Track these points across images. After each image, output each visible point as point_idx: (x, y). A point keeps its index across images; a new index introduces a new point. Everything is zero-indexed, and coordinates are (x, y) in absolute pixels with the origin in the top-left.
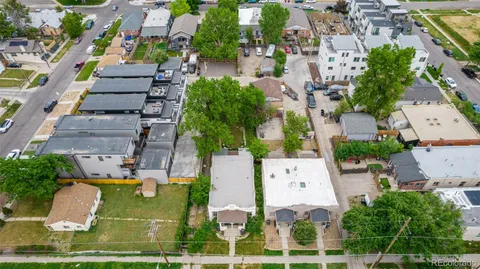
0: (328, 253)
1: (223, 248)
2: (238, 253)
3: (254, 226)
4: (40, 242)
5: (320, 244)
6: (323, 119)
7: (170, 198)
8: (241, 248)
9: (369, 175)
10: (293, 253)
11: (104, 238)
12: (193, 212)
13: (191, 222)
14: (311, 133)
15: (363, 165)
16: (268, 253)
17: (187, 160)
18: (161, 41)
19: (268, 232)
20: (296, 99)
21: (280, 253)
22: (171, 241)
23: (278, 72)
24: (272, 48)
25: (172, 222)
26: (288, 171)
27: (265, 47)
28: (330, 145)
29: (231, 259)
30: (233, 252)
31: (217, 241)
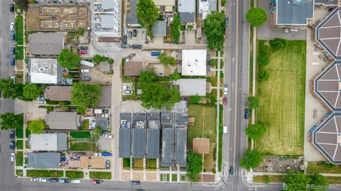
0: (217, 56)
1: (214, 91)
2: (216, 86)
3: (210, 80)
4: (212, 154)
5: (215, 58)
6: (150, 43)
8: (214, 85)
9: (186, 32)
10: (217, 68)
11: (211, 132)
12: (200, 102)
13: (205, 102)
14: (162, 51)
16: (216, 76)
20: (134, 55)
21: (217, 72)
22: (213, 109)
25: (204, 109)
26: (189, 65)
28: (169, 44)
29: (218, 88)
30: (215, 88)
31: (212, 93)
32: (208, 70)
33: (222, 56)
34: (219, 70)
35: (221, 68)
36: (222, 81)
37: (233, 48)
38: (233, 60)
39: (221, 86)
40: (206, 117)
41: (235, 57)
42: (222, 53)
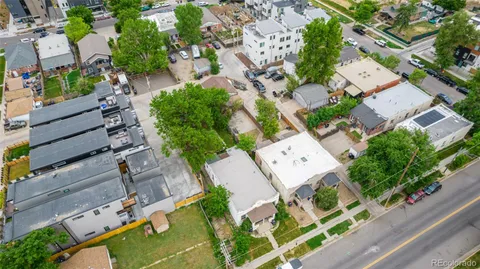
0: (349, 207)
1: (263, 246)
2: (280, 244)
6: (278, 100)
7: (185, 223)
8: (281, 236)
9: (341, 133)
10: (323, 221)
12: (216, 226)
13: (221, 236)
15: (332, 126)
16: (305, 230)
17: (179, 179)
18: (71, 70)
19: (294, 212)
20: (245, 89)
21: (313, 226)
23: (215, 70)
24: (195, 49)
26: (284, 153)
27: (188, 49)
28: (297, 120)
29: (278, 251)
30: (275, 244)
31: (256, 242)
32: (302, 191)
33: (357, 218)
34: (322, 229)
35: (332, 232)
36: (301, 250)
37: (399, 233)
38: (374, 249)
39: (288, 256)
40: (183, 259)
41: (384, 249)
42: (364, 215)
